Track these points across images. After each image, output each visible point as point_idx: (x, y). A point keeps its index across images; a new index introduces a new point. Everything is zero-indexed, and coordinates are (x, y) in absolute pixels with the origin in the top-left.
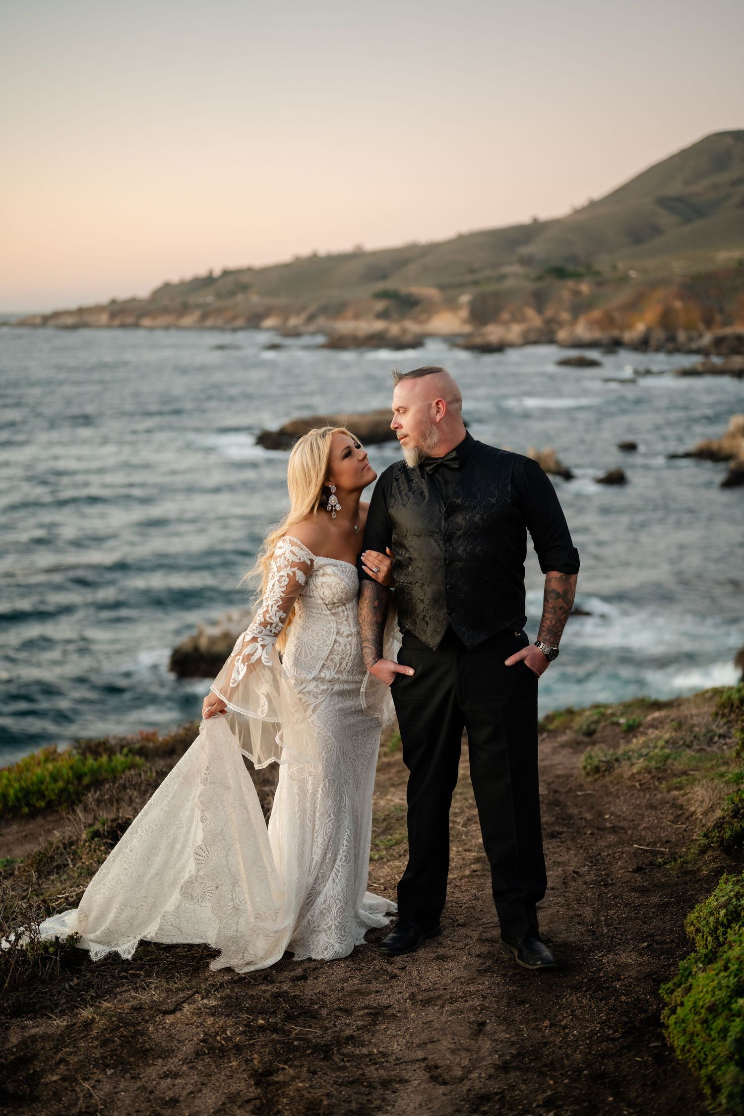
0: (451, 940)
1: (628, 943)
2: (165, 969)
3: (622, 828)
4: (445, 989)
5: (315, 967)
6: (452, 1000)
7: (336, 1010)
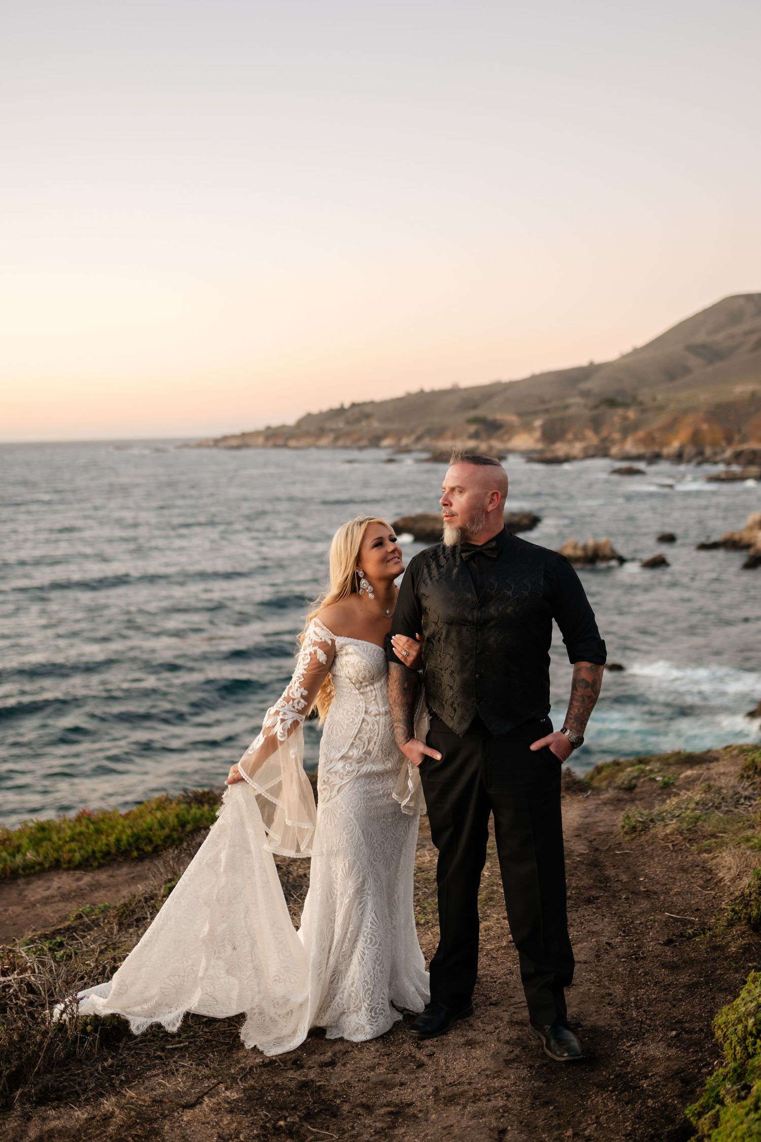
0: (483, 1022)
1: (657, 1031)
2: (201, 1047)
3: (655, 893)
4: (470, 1084)
5: (347, 1048)
6: (476, 1099)
7: (358, 1106)
